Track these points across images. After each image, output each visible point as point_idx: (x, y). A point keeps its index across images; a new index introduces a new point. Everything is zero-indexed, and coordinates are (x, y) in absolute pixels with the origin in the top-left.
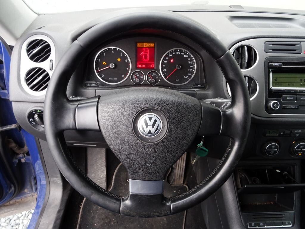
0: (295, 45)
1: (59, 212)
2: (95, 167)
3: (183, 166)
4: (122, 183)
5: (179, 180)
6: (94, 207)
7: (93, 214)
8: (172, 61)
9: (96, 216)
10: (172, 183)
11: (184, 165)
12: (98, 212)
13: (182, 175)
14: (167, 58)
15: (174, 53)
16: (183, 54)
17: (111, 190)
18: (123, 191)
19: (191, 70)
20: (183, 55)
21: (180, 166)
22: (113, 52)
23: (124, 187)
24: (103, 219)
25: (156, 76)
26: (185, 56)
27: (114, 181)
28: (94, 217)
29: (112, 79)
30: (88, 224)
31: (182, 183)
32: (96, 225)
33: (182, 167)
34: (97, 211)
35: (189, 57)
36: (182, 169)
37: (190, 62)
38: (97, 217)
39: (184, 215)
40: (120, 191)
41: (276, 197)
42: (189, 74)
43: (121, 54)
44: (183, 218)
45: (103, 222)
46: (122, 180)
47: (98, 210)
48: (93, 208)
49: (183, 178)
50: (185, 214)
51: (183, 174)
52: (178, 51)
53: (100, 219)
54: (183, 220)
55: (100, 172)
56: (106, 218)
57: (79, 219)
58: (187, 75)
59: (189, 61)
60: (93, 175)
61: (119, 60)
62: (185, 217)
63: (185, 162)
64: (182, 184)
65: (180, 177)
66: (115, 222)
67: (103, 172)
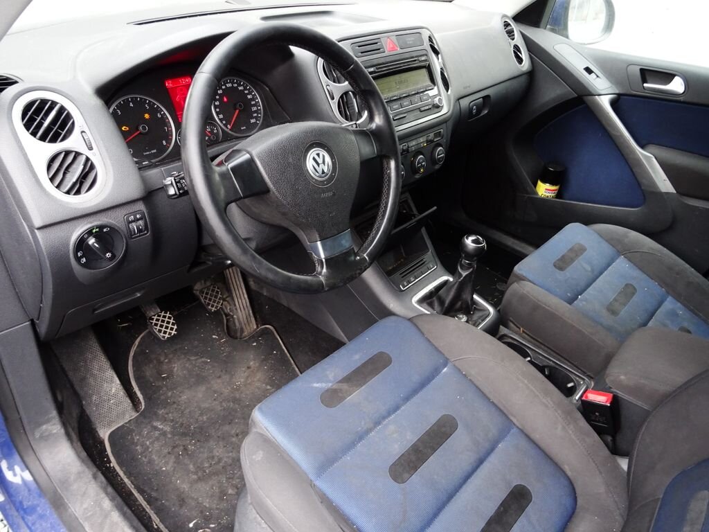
0: (377, 43)
1: (95, 477)
2: (91, 381)
3: (245, 298)
4: (157, 385)
5: (249, 325)
6: (138, 447)
7: (146, 458)
8: (225, 99)
9: (154, 456)
10: (241, 335)
11: (246, 296)
12: (150, 450)
13: (249, 315)
14: (217, 97)
15: (223, 87)
16: (235, 85)
17: (145, 405)
18: (170, 394)
19: (254, 109)
20: (237, 87)
21: (240, 301)
22: (131, 105)
23: (164, 389)
24: (169, 453)
25: (212, 130)
26: (241, 88)
27: (140, 390)
28: (150, 462)
29: (148, 153)
30: (150, 476)
31: (255, 327)
32: (164, 469)
33: (244, 301)
34: (148, 450)
35: (245, 89)
36: (245, 305)
37: (249, 97)
38: (156, 458)
39: (291, 365)
40: (162, 397)
41: (403, 251)
42: (255, 115)
43: (146, 105)
44: (294, 368)
45: (173, 457)
46: (151, 380)
47: (148, 448)
48: (137, 450)
49: (253, 319)
50: (292, 362)
51: (251, 312)
52: (227, 83)
53: (165, 456)
54: (295, 371)
55: (105, 385)
56: (174, 447)
57: (126, 480)
58: (253, 118)
59: (248, 94)
60: (94, 399)
61: (147, 116)
62: (295, 366)
63: (244, 291)
64: (256, 329)
65: (249, 319)
66: (195, 444)
67: (112, 381)
